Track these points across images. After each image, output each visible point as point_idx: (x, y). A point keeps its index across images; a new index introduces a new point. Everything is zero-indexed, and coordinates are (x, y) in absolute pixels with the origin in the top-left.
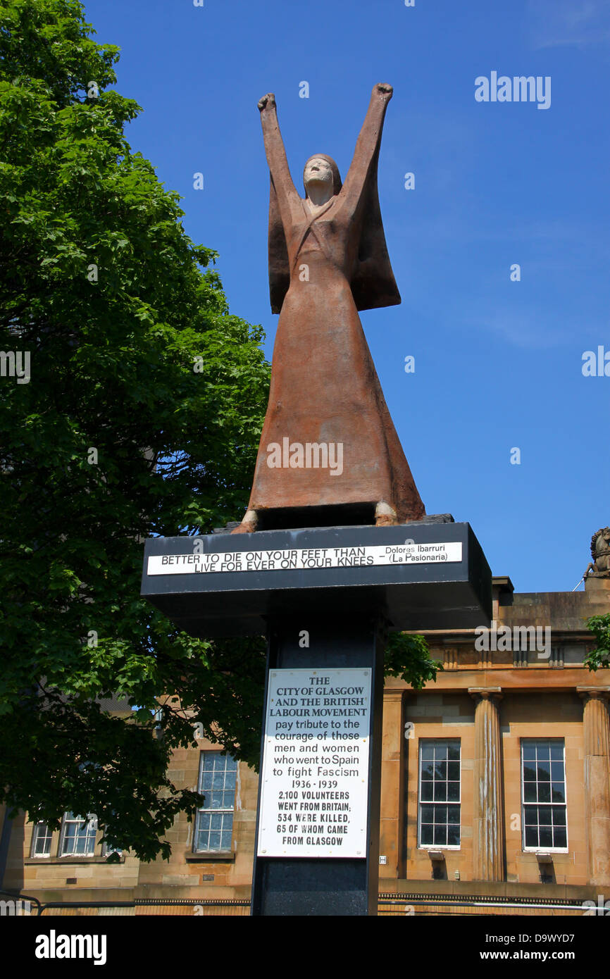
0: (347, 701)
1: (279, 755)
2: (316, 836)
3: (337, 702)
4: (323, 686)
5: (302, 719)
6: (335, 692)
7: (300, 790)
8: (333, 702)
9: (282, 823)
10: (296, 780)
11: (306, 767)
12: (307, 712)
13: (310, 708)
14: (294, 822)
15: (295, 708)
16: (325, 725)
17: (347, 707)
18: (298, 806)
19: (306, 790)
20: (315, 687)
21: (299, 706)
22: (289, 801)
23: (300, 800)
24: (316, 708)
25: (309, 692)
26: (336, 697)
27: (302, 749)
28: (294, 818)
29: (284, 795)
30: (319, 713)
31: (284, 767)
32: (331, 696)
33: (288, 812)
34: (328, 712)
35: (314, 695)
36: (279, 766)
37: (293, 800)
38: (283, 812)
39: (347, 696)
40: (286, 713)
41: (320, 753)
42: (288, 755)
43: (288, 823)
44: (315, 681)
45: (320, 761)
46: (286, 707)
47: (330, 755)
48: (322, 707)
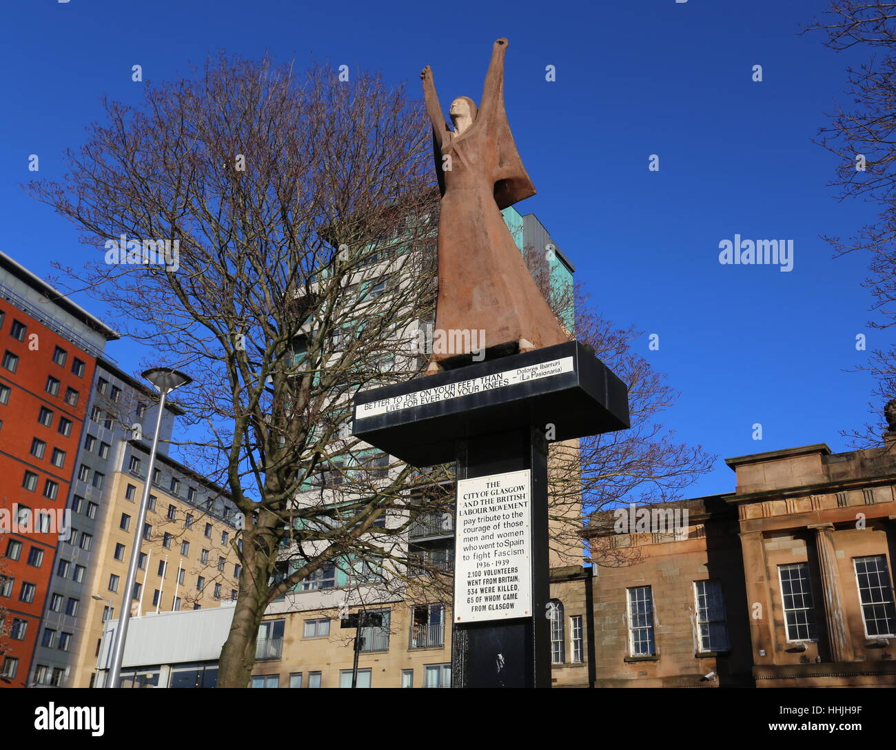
0: (513, 498)
1: (467, 544)
2: (494, 603)
3: (506, 499)
4: (496, 488)
5: (482, 515)
6: (505, 491)
7: (482, 569)
8: (503, 499)
9: (471, 596)
10: (479, 562)
11: (486, 551)
12: (485, 510)
13: (487, 506)
14: (479, 594)
15: (477, 507)
16: (498, 518)
17: (513, 502)
18: (482, 582)
19: (487, 569)
20: (490, 490)
21: (480, 506)
22: (475, 578)
23: (483, 577)
24: (491, 506)
25: (486, 494)
26: (505, 495)
27: (483, 538)
28: (479, 591)
29: (472, 575)
30: (493, 509)
31: (470, 553)
32: (501, 495)
33: (475, 587)
34: (500, 507)
35: (489, 496)
36: (467, 553)
37: (478, 578)
38: (471, 587)
39: (513, 493)
40: (471, 512)
41: (496, 540)
42: (473, 543)
43: (475, 596)
44: (490, 485)
45: (495, 545)
46: (470, 508)
47: (502, 540)
48: (496, 504)
